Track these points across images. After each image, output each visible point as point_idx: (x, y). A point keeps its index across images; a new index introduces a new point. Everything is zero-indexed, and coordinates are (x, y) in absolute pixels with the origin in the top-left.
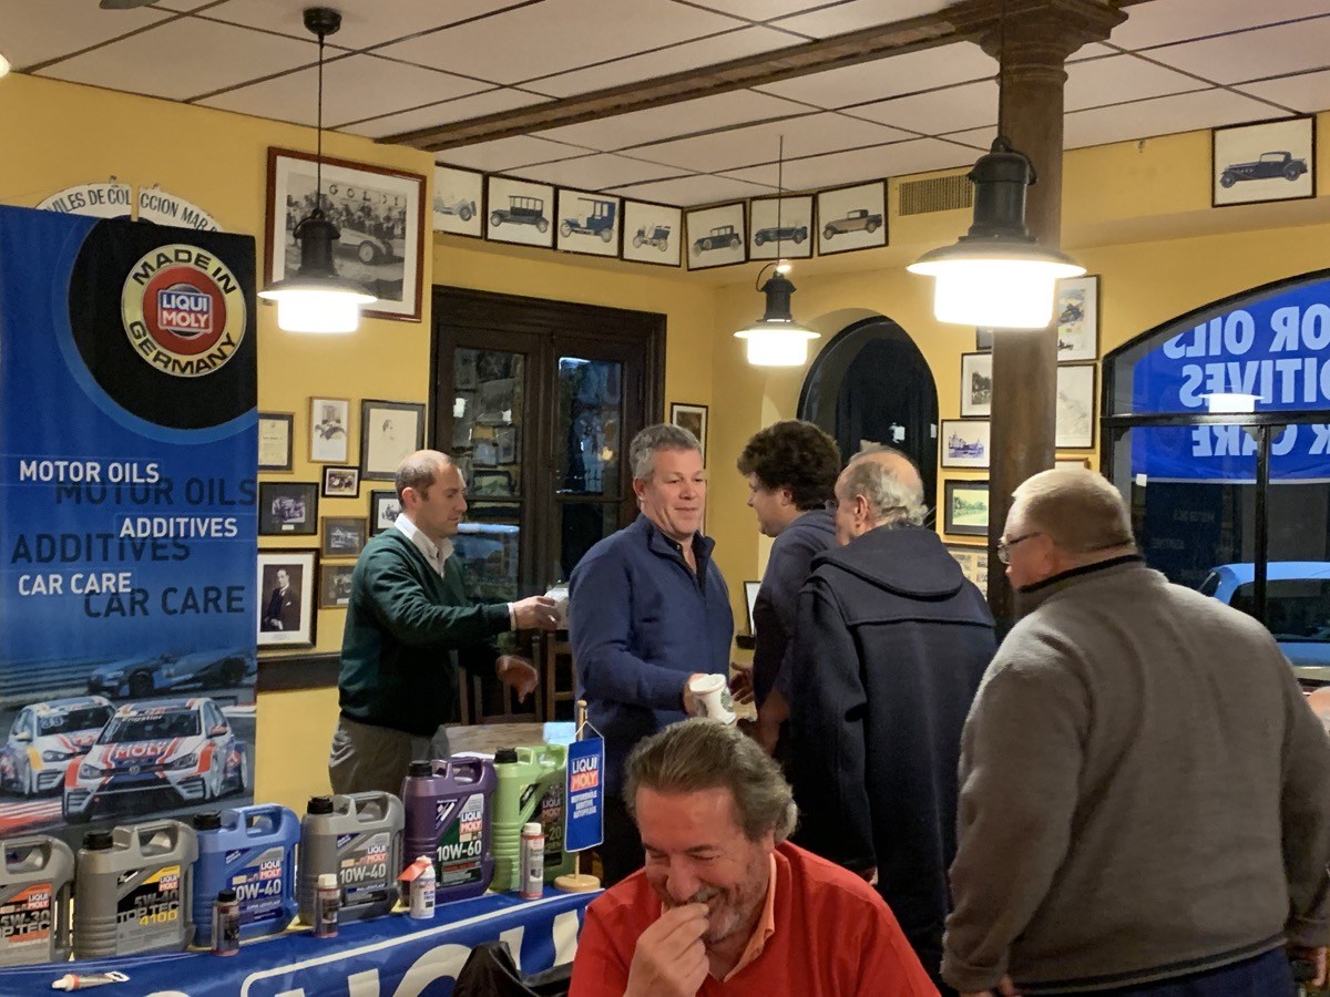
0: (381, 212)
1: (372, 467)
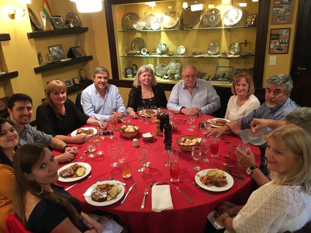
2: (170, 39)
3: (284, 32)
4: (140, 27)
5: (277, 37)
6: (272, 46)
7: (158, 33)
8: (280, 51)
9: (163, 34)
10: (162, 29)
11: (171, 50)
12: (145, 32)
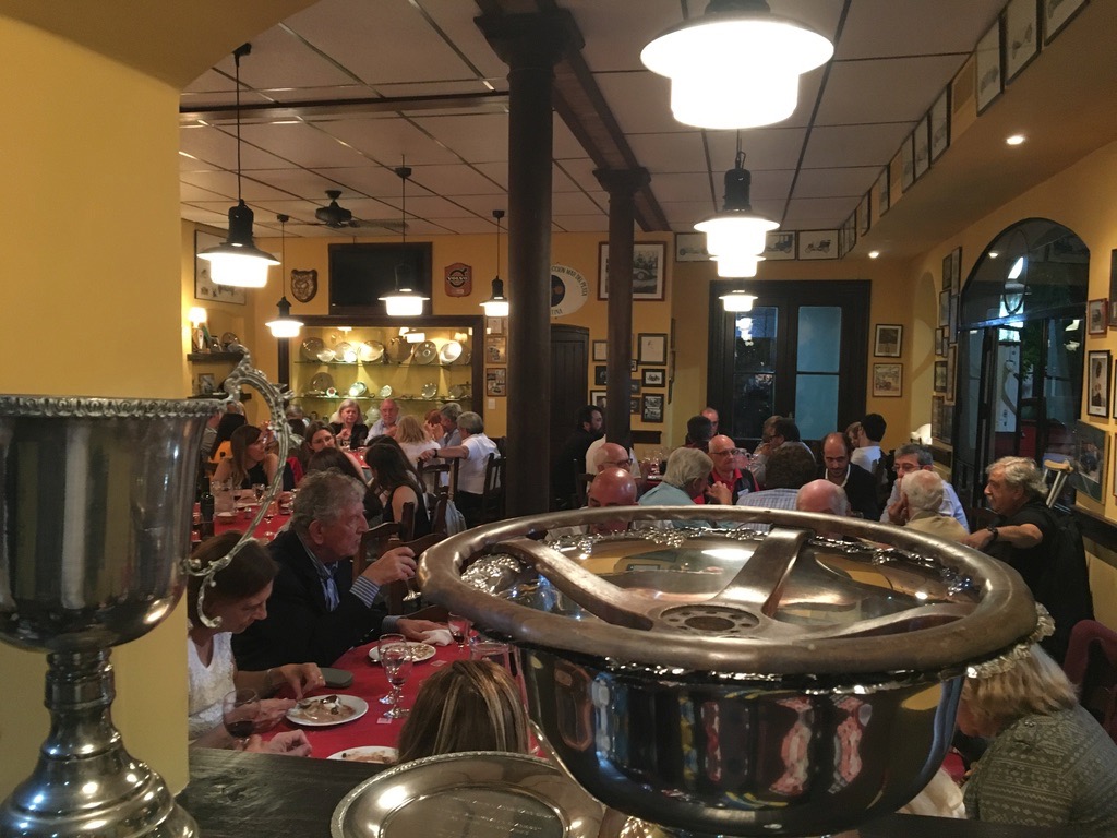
0: (647, 259)
1: (643, 360)
2: (370, 376)
3: (500, 371)
4: (328, 358)
5: (493, 377)
6: (489, 387)
7: (355, 366)
8: (497, 393)
9: (361, 370)
10: (360, 362)
11: (371, 391)
12: (333, 365)
